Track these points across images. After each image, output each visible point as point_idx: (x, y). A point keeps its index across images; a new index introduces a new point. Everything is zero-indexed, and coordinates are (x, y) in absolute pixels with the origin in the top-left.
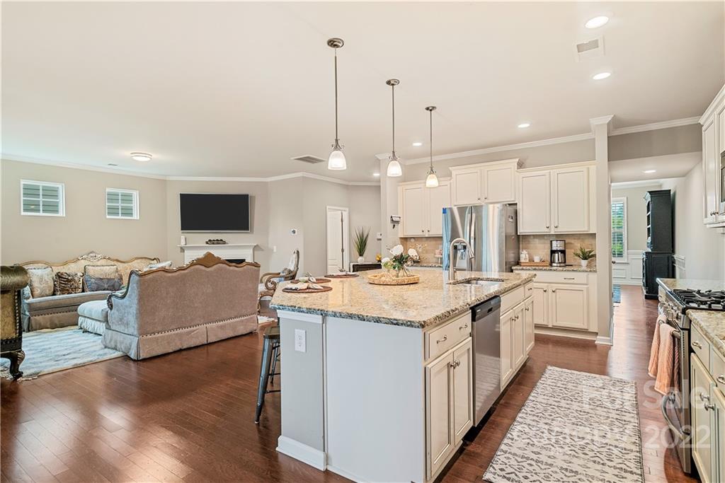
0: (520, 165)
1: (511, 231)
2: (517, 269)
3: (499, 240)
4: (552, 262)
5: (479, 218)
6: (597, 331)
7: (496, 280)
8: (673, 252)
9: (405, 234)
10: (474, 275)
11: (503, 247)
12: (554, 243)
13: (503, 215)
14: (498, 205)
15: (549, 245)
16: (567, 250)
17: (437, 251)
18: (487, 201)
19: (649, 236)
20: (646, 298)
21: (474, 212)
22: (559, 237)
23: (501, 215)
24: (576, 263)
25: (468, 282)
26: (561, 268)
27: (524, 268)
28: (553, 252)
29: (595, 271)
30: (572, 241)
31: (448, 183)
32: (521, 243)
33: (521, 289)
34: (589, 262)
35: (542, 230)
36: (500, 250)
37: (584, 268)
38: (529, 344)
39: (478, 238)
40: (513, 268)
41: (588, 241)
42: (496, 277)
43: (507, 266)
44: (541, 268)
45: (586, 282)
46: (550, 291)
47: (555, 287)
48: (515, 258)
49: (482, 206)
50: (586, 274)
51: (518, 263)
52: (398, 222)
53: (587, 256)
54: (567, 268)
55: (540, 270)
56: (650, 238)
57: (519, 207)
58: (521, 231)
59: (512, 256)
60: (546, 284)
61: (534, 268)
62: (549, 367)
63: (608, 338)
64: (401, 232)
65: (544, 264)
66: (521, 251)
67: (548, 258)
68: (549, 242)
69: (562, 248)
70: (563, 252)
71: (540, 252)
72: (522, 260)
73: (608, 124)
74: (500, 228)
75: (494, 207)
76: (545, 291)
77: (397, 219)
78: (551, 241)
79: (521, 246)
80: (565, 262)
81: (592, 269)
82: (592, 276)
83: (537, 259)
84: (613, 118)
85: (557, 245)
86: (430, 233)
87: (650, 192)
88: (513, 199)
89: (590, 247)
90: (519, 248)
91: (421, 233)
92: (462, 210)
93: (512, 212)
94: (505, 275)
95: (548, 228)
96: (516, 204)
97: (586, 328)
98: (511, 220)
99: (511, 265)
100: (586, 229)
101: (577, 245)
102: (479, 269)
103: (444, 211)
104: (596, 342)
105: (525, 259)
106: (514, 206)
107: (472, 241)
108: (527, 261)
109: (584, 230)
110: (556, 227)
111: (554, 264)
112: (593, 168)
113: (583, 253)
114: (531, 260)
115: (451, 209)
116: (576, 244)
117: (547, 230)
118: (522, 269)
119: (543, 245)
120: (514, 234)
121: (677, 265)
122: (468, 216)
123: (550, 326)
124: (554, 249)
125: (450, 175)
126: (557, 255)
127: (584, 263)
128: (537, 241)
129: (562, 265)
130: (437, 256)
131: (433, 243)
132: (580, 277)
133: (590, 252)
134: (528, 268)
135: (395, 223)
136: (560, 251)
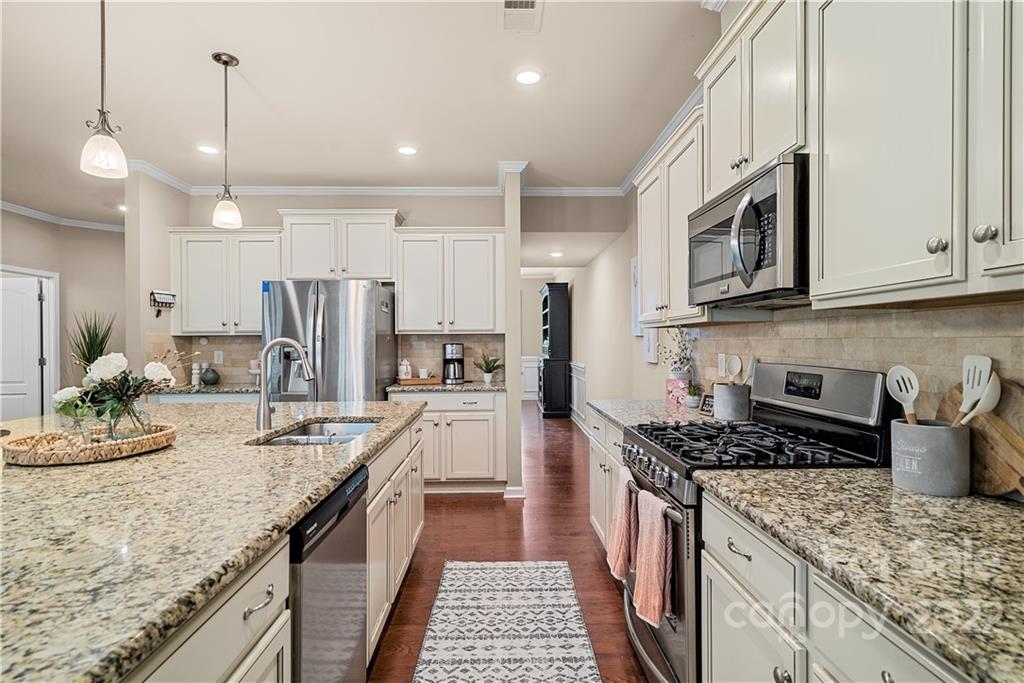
0: (400, 221)
1: (385, 327)
2: (394, 392)
3: (366, 343)
4: (445, 378)
5: (332, 305)
6: (505, 479)
7: (361, 420)
8: (570, 358)
9: (185, 329)
10: (319, 410)
11: (371, 354)
12: (449, 347)
13: (372, 300)
14: (365, 282)
15: (441, 351)
16: (466, 359)
17: (253, 363)
18: (345, 275)
19: (545, 338)
20: (544, 417)
21: (323, 292)
22: (454, 338)
23: (369, 299)
24: (476, 379)
25: (304, 429)
26: (459, 388)
27: (406, 388)
28: (447, 362)
29: (505, 391)
30: (472, 345)
31: (275, 237)
32: (400, 347)
33: (406, 435)
34: (493, 376)
35: (431, 327)
36: (367, 360)
37: (487, 386)
38: (416, 528)
39: (330, 340)
40: (389, 389)
41: (492, 346)
42: (360, 414)
43: (379, 387)
44: (430, 387)
45: (492, 408)
46: (443, 424)
47: (450, 416)
48: (390, 371)
49: (338, 281)
50: (492, 394)
51: (395, 381)
52: (169, 305)
53: (490, 368)
54: (467, 387)
55: (430, 391)
56: (547, 342)
57: (398, 289)
58: (401, 328)
59: (386, 368)
60: (438, 414)
61: (420, 388)
62: (449, 565)
63: (520, 488)
64: (175, 324)
65: (434, 381)
66: (399, 360)
67: (439, 371)
68: (441, 346)
69: (459, 356)
70: (461, 362)
71: (427, 362)
72: (402, 376)
73: (521, 173)
74: (367, 321)
75: (357, 286)
76: (436, 425)
77: (169, 299)
78: (445, 345)
79: (400, 352)
80: (463, 378)
81: (499, 386)
82: (501, 397)
83: (423, 374)
84: (527, 166)
85: (452, 352)
86: (240, 328)
87: (548, 284)
88: (388, 276)
89: (495, 353)
90: (397, 357)
91: (221, 329)
92: (302, 286)
93: (387, 297)
94: (377, 408)
95: (440, 323)
96: (393, 284)
97: (491, 476)
98: (384, 309)
99: (383, 386)
100: (491, 327)
101: (478, 351)
102: (331, 396)
103: (266, 286)
104: (505, 497)
105: (407, 373)
106: (391, 288)
107: (319, 344)
108: (410, 377)
109: (488, 328)
110: (452, 323)
111: (449, 381)
112: (500, 237)
113: (487, 363)
114: (415, 375)
115: (282, 284)
116: (476, 349)
117: (438, 327)
118: (403, 391)
119: (431, 351)
120: (389, 332)
121: (574, 375)
122: (312, 298)
123: (443, 480)
124: (448, 357)
125: (281, 223)
126: (452, 366)
127: (488, 377)
128: (424, 344)
129: (459, 381)
130: (253, 371)
131: (247, 346)
132: (484, 400)
133: (495, 361)
134: (412, 388)
135: (160, 306)
136: (457, 360)
